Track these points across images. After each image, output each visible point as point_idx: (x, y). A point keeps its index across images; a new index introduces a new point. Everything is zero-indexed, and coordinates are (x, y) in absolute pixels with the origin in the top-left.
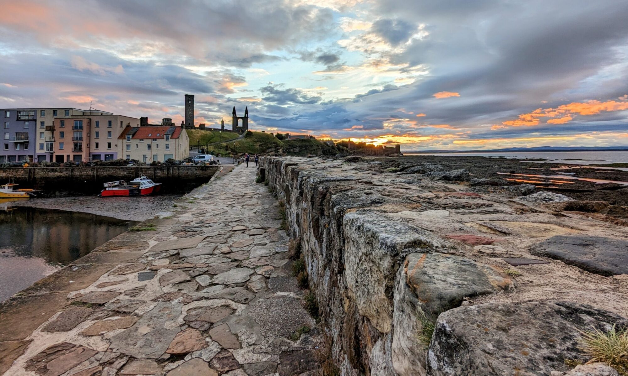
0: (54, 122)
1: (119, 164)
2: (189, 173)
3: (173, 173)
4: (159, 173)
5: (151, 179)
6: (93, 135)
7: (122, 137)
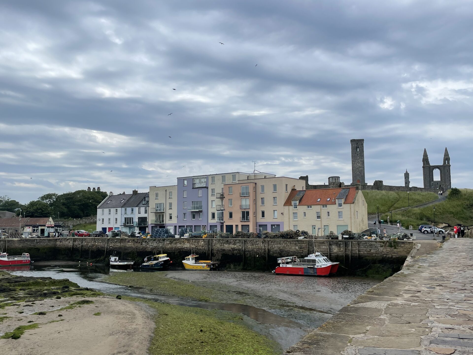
0: (222, 188)
1: (289, 237)
2: (372, 251)
3: (352, 250)
4: (335, 250)
5: (326, 256)
6: (259, 202)
7: (288, 203)
